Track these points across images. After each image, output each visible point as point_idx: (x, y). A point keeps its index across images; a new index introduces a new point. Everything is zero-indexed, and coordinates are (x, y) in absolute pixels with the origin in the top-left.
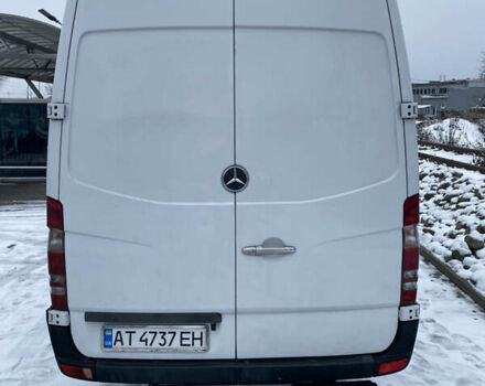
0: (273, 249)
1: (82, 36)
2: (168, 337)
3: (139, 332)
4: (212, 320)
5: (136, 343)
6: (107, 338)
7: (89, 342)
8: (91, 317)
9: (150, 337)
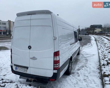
0: (34, 58)
1: (15, 27)
2: (22, 69)
3: (19, 68)
4: (27, 68)
5: (19, 69)
6: (16, 68)
7: (14, 68)
8: (15, 65)
9: (20, 69)
